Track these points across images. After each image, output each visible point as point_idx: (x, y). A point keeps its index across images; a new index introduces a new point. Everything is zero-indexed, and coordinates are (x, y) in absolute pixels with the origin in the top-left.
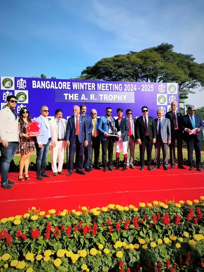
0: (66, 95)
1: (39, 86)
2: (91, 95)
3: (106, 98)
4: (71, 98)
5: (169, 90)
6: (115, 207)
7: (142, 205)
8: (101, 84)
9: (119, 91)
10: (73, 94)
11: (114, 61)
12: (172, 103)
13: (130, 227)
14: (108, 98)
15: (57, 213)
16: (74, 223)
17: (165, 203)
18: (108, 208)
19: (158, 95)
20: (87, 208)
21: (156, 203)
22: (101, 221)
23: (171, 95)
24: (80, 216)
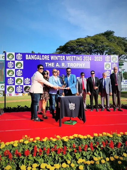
0: (47, 63)
1: (30, 58)
2: (62, 63)
3: (72, 65)
4: (50, 65)
5: (112, 60)
6: (78, 136)
7: (96, 135)
8: (68, 56)
9: (80, 60)
10: (51, 63)
11: (77, 42)
12: (114, 68)
13: (88, 149)
14: (73, 65)
15: (41, 139)
16: (52, 146)
17: (111, 134)
18: (73, 137)
19: (105, 63)
20: (60, 136)
21: (105, 133)
22: (69, 145)
23: (113, 63)
24: (55, 142)
